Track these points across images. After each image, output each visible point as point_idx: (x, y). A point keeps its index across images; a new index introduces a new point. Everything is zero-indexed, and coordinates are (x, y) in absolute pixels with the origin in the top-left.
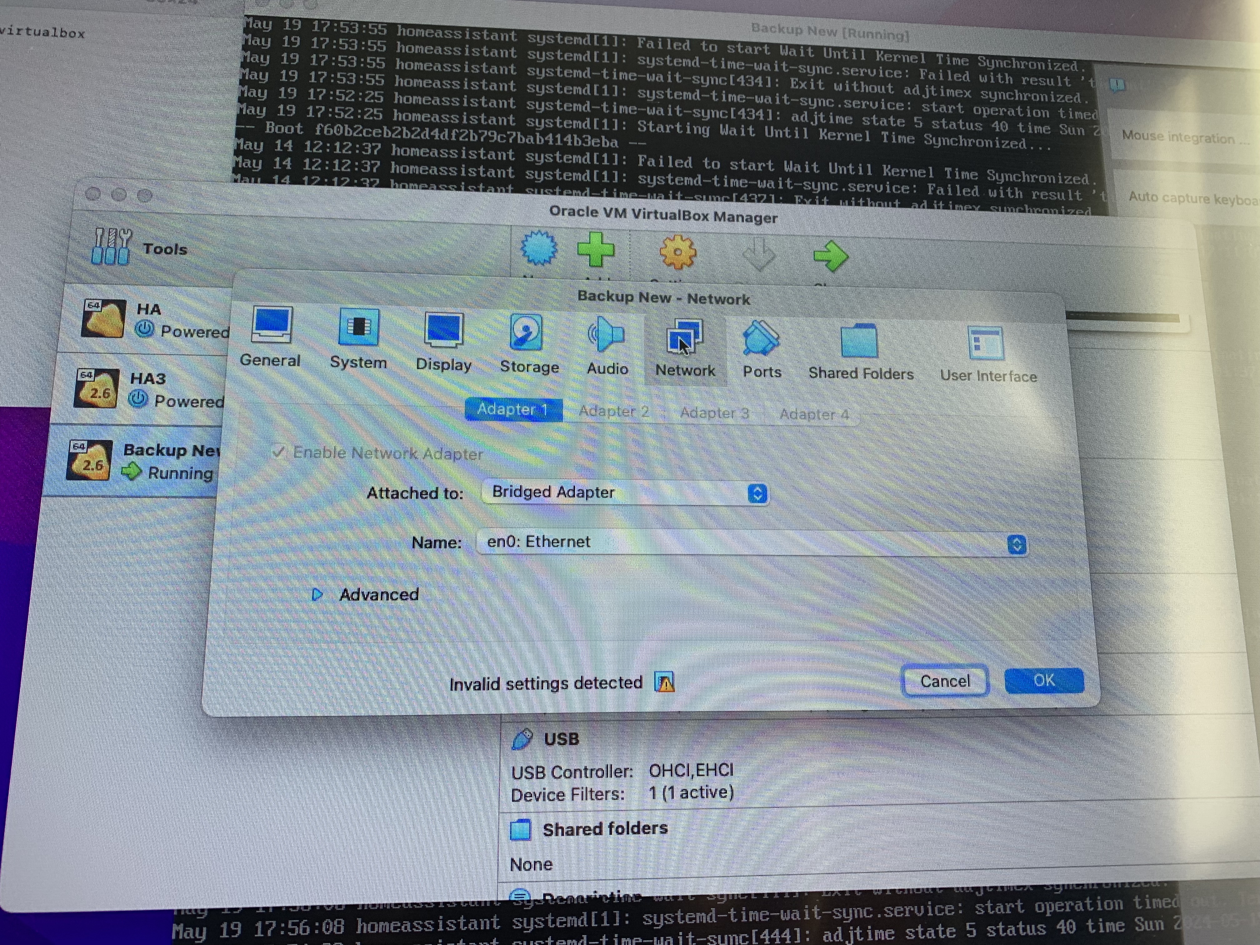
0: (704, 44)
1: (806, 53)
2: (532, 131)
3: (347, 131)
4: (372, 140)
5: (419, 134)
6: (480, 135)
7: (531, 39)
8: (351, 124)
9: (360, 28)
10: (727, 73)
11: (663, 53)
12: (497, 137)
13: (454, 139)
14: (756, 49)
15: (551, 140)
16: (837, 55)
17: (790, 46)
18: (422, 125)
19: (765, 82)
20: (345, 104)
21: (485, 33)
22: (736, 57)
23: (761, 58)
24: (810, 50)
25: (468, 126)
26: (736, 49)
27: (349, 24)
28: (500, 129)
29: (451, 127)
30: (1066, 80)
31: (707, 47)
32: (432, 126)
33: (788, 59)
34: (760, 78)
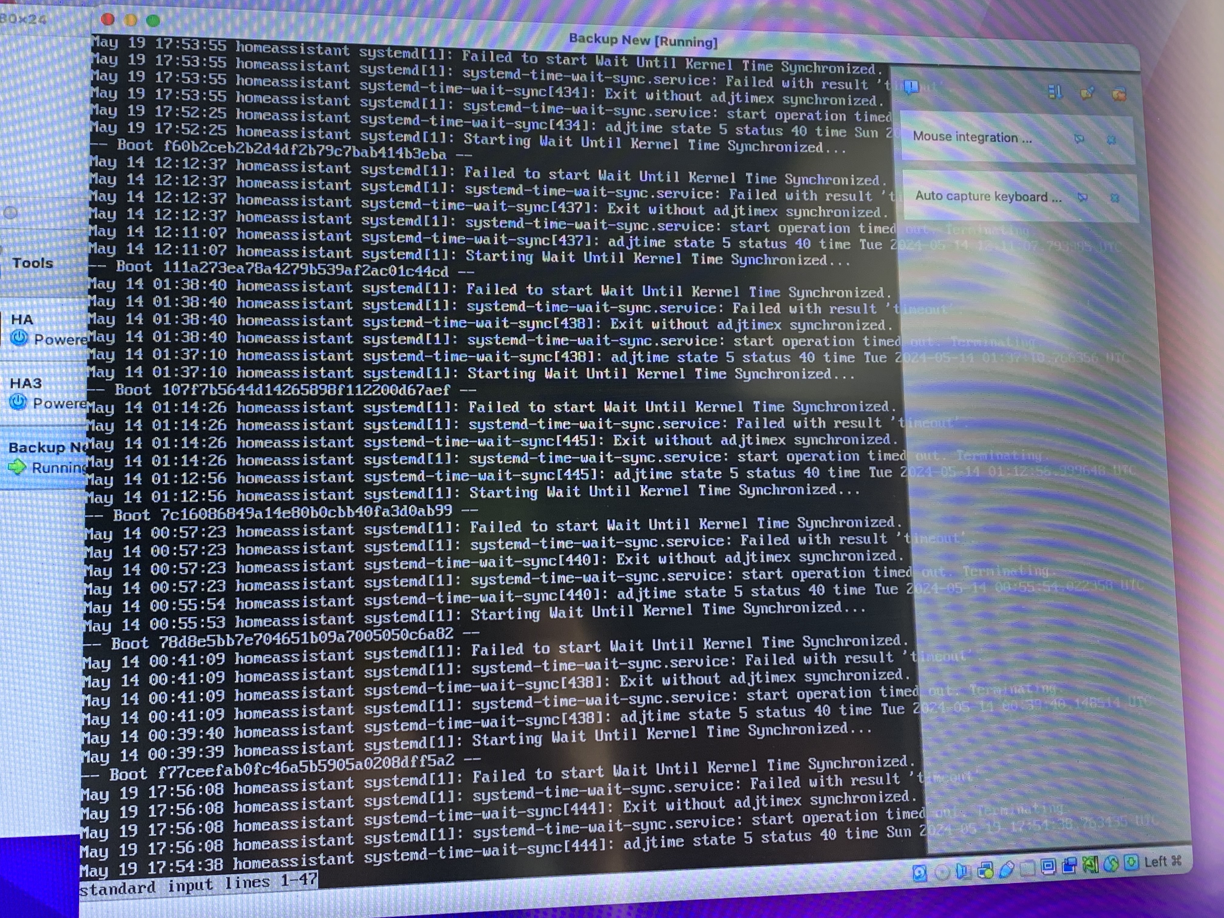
0: (525, 56)
1: (620, 63)
2: (366, 145)
3: (194, 146)
4: (217, 155)
5: (261, 149)
6: (318, 150)
7: (363, 53)
8: (197, 139)
9: (201, 45)
10: (546, 84)
11: (487, 66)
12: (334, 151)
13: (293, 153)
14: (574, 59)
15: (384, 153)
16: (649, 64)
17: (606, 56)
18: (264, 140)
19: (582, 93)
20: (191, 120)
21: (319, 48)
22: (554, 69)
23: (578, 69)
24: (624, 60)
25: (307, 141)
26: (555, 60)
27: (191, 41)
28: (337, 144)
29: (290, 141)
30: (864, 83)
31: (528, 59)
32: (273, 141)
33: (603, 69)
34: (577, 89)
